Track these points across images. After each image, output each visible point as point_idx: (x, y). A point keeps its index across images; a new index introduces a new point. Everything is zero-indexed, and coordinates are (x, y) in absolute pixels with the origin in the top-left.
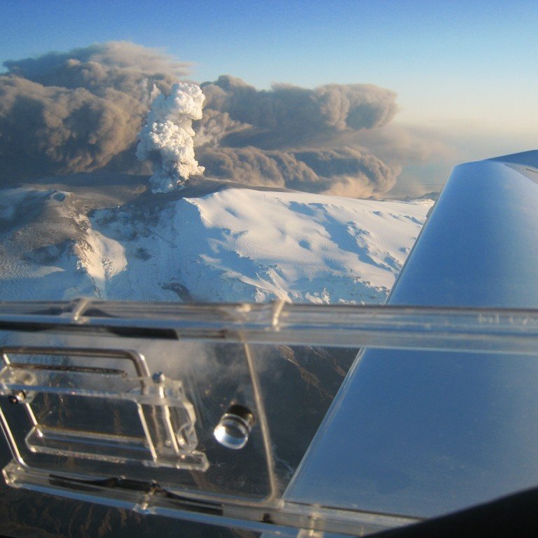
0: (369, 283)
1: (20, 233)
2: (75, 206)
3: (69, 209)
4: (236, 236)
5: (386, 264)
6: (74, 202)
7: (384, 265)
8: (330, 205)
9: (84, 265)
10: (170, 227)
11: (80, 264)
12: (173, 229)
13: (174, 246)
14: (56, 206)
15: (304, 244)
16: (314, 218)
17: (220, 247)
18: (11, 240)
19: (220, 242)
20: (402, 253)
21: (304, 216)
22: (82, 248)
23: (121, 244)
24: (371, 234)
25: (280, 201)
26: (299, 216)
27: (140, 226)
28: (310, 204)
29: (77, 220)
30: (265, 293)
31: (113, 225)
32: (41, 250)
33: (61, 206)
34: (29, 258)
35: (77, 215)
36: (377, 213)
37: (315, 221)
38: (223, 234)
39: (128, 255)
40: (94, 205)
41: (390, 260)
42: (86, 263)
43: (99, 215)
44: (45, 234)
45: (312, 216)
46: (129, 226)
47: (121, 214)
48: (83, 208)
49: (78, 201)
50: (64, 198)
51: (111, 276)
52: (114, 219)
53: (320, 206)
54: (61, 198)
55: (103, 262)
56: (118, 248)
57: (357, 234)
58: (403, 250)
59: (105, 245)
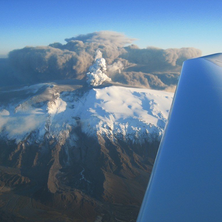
0: (145, 121)
1: (34, 97)
2: (56, 90)
3: (53, 91)
4: (105, 102)
5: (157, 116)
6: (56, 89)
7: (156, 116)
8: (148, 93)
9: (49, 109)
10: (85, 98)
11: (48, 108)
12: (86, 99)
13: (84, 105)
14: (49, 89)
15: (130, 107)
16: (139, 98)
17: (98, 106)
18: (30, 99)
19: (98, 104)
20: (166, 112)
21: (136, 97)
22: (51, 103)
23: (66, 103)
24: (158, 104)
25: (130, 91)
26: (134, 97)
27: (76, 97)
28: (141, 93)
29: (55, 94)
30: (103, 122)
31: (67, 97)
32: (39, 103)
33: (51, 89)
34: (34, 105)
35: (56, 93)
36: (167, 97)
37: (139, 99)
38: (101, 101)
39: (67, 107)
40: (63, 90)
41: (159, 114)
42: (50, 108)
43: (64, 94)
44: (41, 98)
45: (139, 97)
46: (72, 97)
47: (72, 93)
48: (59, 91)
49: (58, 88)
50: (53, 87)
51: (58, 113)
52: (68, 95)
53: (144, 93)
54: (52, 87)
55: (57, 108)
56: (65, 104)
57: (153, 104)
58: (167, 111)
59: (61, 103)
